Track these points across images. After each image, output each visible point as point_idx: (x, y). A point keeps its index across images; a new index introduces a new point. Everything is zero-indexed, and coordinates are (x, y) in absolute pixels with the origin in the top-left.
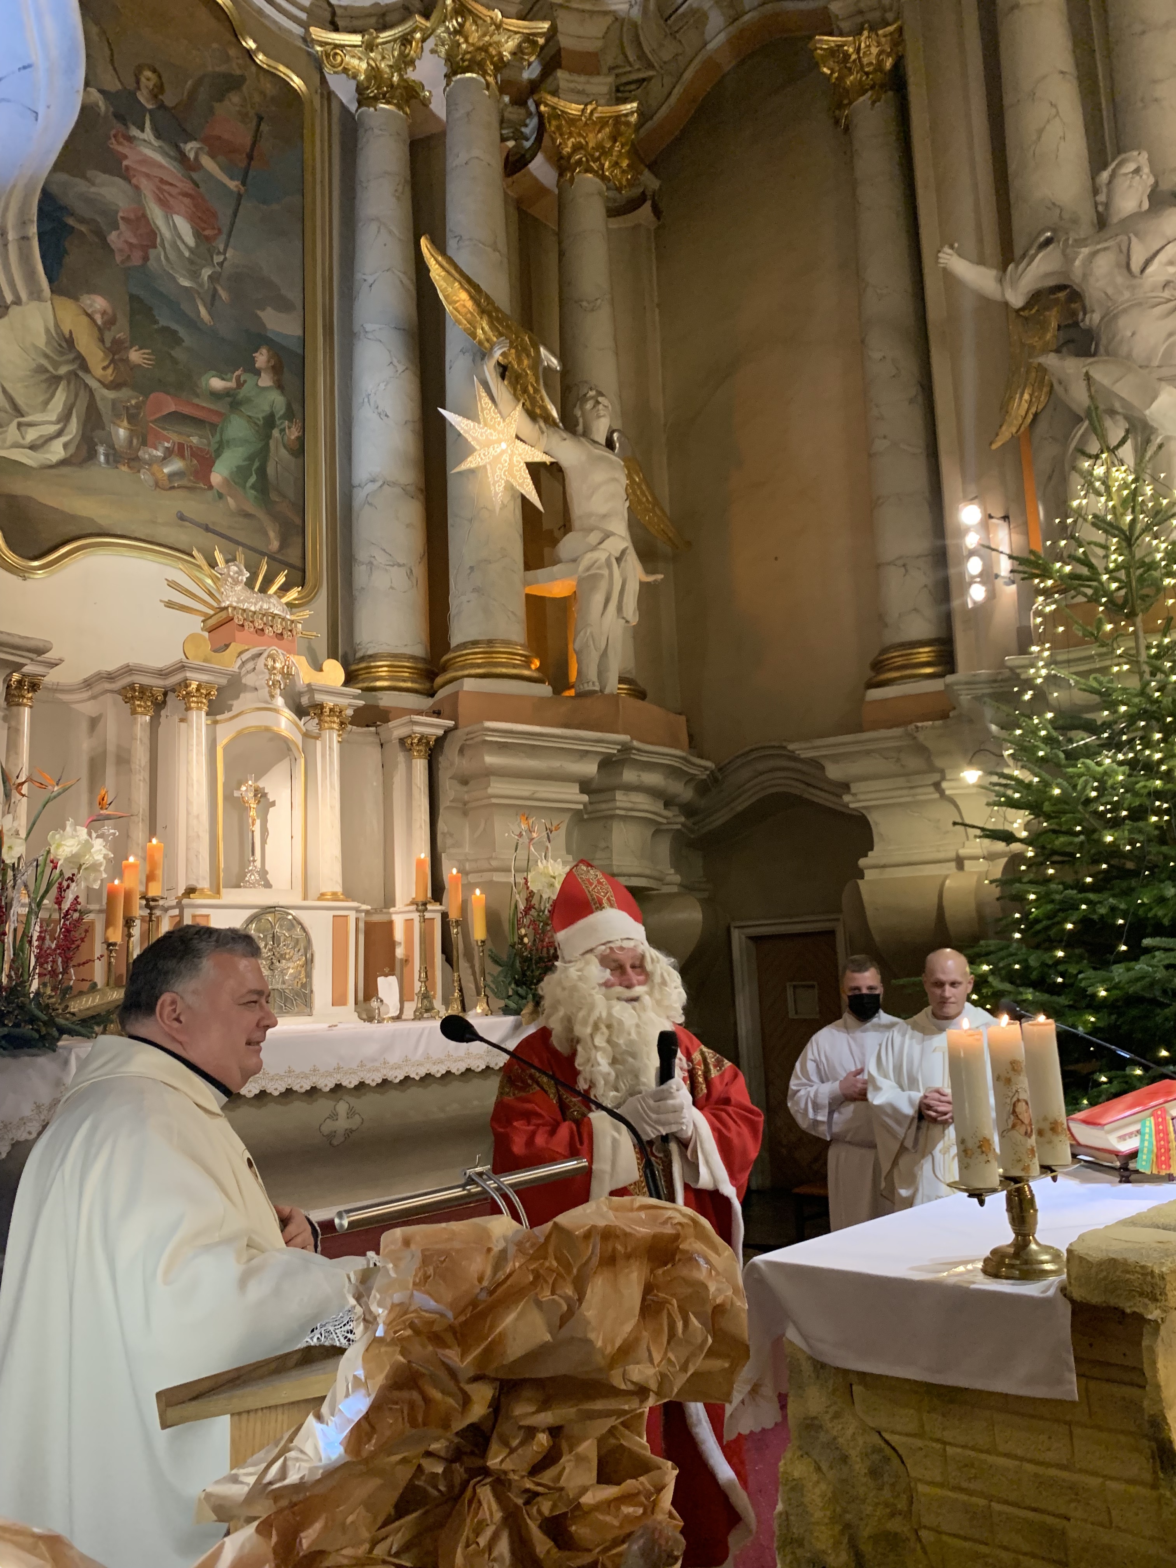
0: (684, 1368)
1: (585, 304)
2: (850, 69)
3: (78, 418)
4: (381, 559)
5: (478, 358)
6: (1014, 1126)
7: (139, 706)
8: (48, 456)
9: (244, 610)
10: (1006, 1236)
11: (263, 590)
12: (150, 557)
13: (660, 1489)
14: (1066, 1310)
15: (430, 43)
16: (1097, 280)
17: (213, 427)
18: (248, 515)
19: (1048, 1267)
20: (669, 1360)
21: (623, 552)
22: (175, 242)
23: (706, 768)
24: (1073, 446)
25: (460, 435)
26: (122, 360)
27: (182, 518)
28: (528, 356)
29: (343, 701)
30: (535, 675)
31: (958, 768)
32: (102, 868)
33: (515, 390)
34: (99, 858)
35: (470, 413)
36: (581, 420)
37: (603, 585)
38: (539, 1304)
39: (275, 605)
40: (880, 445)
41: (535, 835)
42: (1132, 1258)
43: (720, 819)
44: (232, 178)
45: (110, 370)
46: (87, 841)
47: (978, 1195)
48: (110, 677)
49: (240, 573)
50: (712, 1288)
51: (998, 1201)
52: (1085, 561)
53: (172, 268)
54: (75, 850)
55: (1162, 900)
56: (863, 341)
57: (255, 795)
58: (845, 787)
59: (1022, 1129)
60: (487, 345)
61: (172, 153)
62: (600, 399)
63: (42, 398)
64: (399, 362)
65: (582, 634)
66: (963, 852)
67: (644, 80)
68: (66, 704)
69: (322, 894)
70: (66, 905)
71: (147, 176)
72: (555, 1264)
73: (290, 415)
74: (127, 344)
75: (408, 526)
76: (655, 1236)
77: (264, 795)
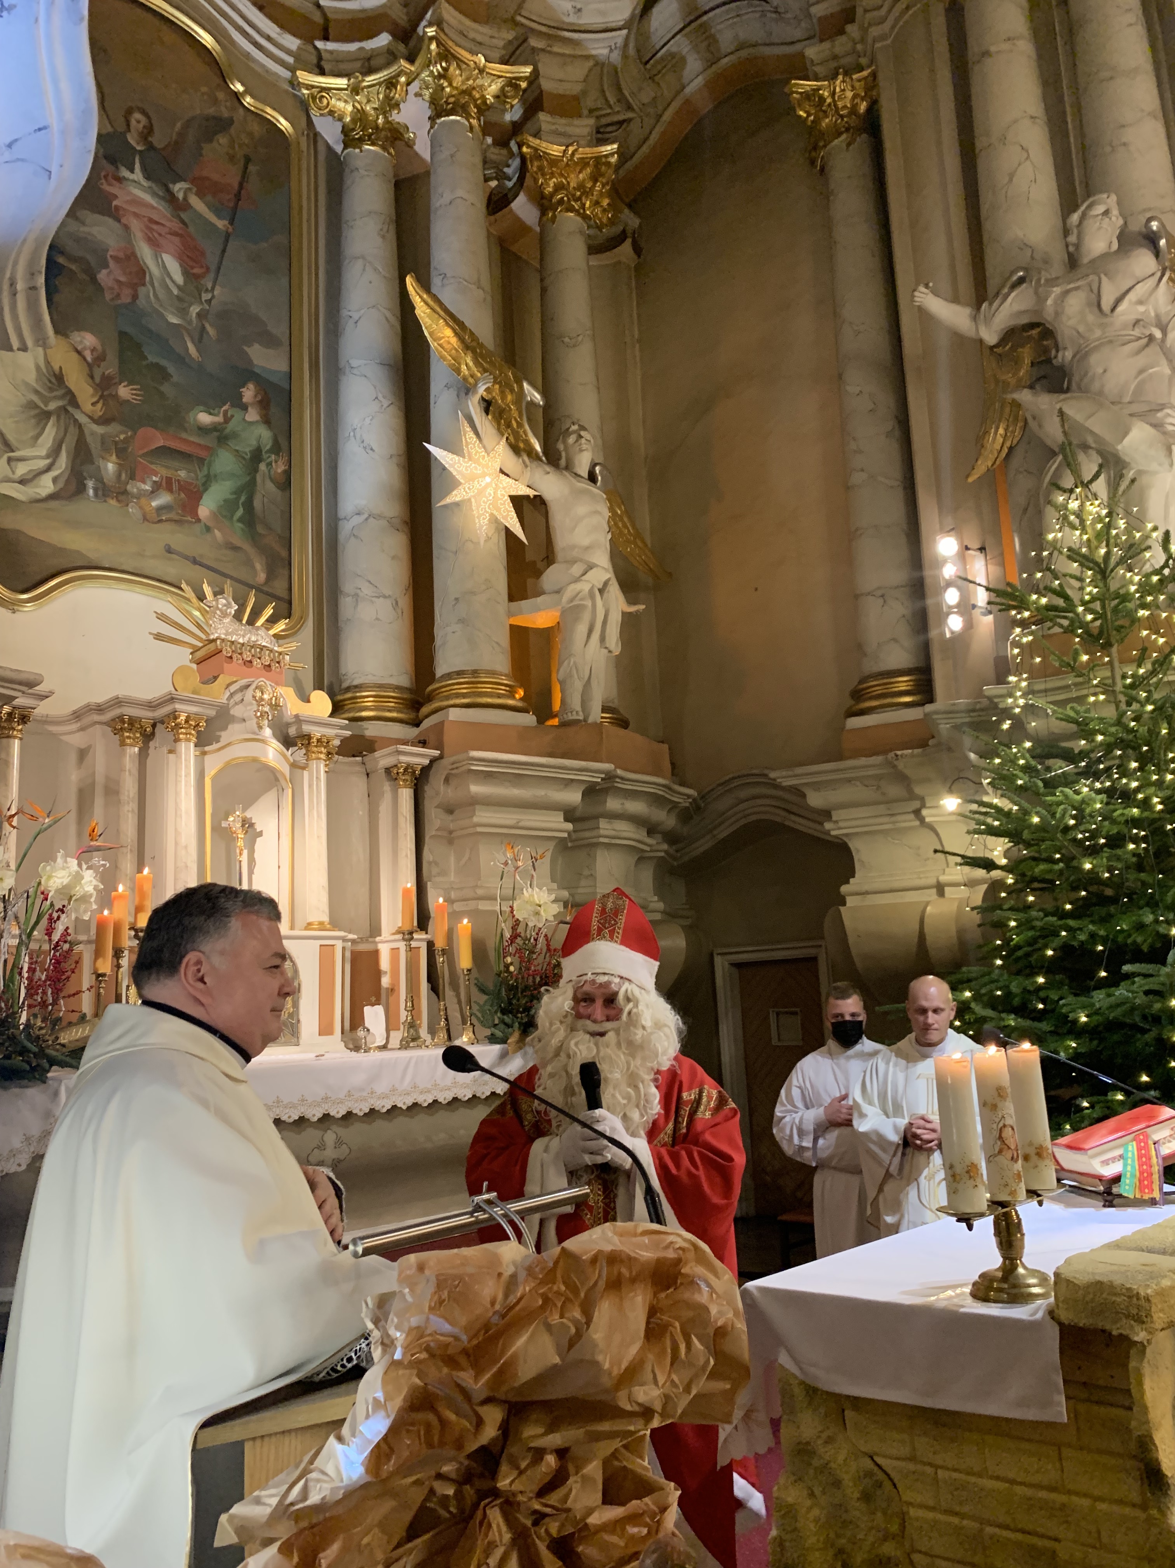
0: (687, 1389)
1: (567, 340)
2: (825, 112)
3: (68, 452)
4: (366, 590)
5: (462, 394)
6: (1000, 1152)
7: (129, 737)
8: (38, 490)
9: (233, 642)
10: (994, 1260)
11: (251, 622)
12: (138, 590)
13: (664, 1509)
14: (1053, 1333)
15: (414, 87)
16: (1069, 319)
17: (201, 461)
18: (235, 548)
19: (1036, 1290)
20: (673, 1381)
21: (606, 584)
22: (164, 281)
23: (689, 796)
24: (1047, 479)
25: (444, 469)
26: (110, 395)
27: (169, 550)
28: (512, 390)
29: (330, 732)
30: (520, 704)
31: (938, 795)
32: (93, 900)
33: (499, 424)
34: (90, 889)
35: (455, 448)
36: (563, 454)
37: (586, 616)
38: (549, 1327)
39: (263, 637)
40: (857, 478)
41: (520, 864)
42: (1118, 1280)
43: (703, 845)
44: (219, 217)
45: (100, 405)
46: (77, 873)
47: (967, 1220)
48: (99, 709)
49: (228, 605)
50: (714, 1310)
51: (986, 1225)
52: (1060, 593)
53: (161, 306)
54: (66, 881)
55: (1140, 927)
56: (840, 376)
57: (243, 826)
58: (827, 814)
59: (1009, 1155)
60: (471, 380)
61: (161, 193)
62: (583, 433)
63: (32, 433)
64: (384, 397)
65: (566, 663)
66: (943, 879)
67: (624, 121)
68: (54, 735)
69: (310, 924)
70: (56, 937)
71: (136, 215)
72: (563, 1288)
73: (276, 449)
74: (117, 380)
75: (394, 558)
76: (658, 1261)
77: (252, 825)
